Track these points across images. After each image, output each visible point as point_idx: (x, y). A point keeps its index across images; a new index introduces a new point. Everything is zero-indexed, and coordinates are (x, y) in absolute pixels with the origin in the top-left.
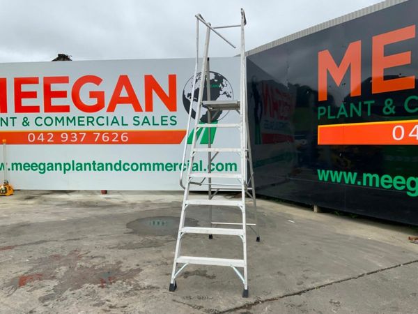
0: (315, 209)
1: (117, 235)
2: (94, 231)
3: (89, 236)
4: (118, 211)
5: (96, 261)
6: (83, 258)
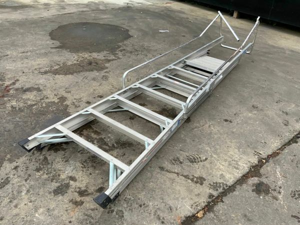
0: (235, 14)
1: (43, 51)
2: (13, 45)
3: (9, 53)
4: (32, 15)
5: (31, 96)
6: (11, 92)
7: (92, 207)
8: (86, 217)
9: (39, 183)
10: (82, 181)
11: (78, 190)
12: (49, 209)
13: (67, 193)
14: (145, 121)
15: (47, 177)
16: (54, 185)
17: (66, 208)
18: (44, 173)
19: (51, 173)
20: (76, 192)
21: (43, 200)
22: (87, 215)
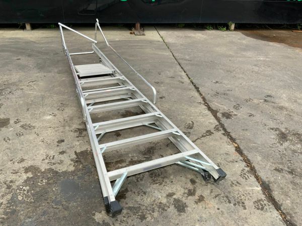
7: (209, 191)
8: (217, 198)
9: (163, 221)
10: (177, 189)
11: (186, 195)
12: (198, 220)
13: (185, 203)
14: (129, 130)
15: (157, 213)
16: (172, 210)
17: (203, 208)
18: (150, 214)
19: (153, 208)
20: (187, 197)
21: (186, 222)
22: (216, 197)
